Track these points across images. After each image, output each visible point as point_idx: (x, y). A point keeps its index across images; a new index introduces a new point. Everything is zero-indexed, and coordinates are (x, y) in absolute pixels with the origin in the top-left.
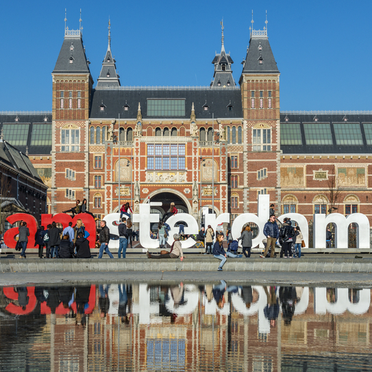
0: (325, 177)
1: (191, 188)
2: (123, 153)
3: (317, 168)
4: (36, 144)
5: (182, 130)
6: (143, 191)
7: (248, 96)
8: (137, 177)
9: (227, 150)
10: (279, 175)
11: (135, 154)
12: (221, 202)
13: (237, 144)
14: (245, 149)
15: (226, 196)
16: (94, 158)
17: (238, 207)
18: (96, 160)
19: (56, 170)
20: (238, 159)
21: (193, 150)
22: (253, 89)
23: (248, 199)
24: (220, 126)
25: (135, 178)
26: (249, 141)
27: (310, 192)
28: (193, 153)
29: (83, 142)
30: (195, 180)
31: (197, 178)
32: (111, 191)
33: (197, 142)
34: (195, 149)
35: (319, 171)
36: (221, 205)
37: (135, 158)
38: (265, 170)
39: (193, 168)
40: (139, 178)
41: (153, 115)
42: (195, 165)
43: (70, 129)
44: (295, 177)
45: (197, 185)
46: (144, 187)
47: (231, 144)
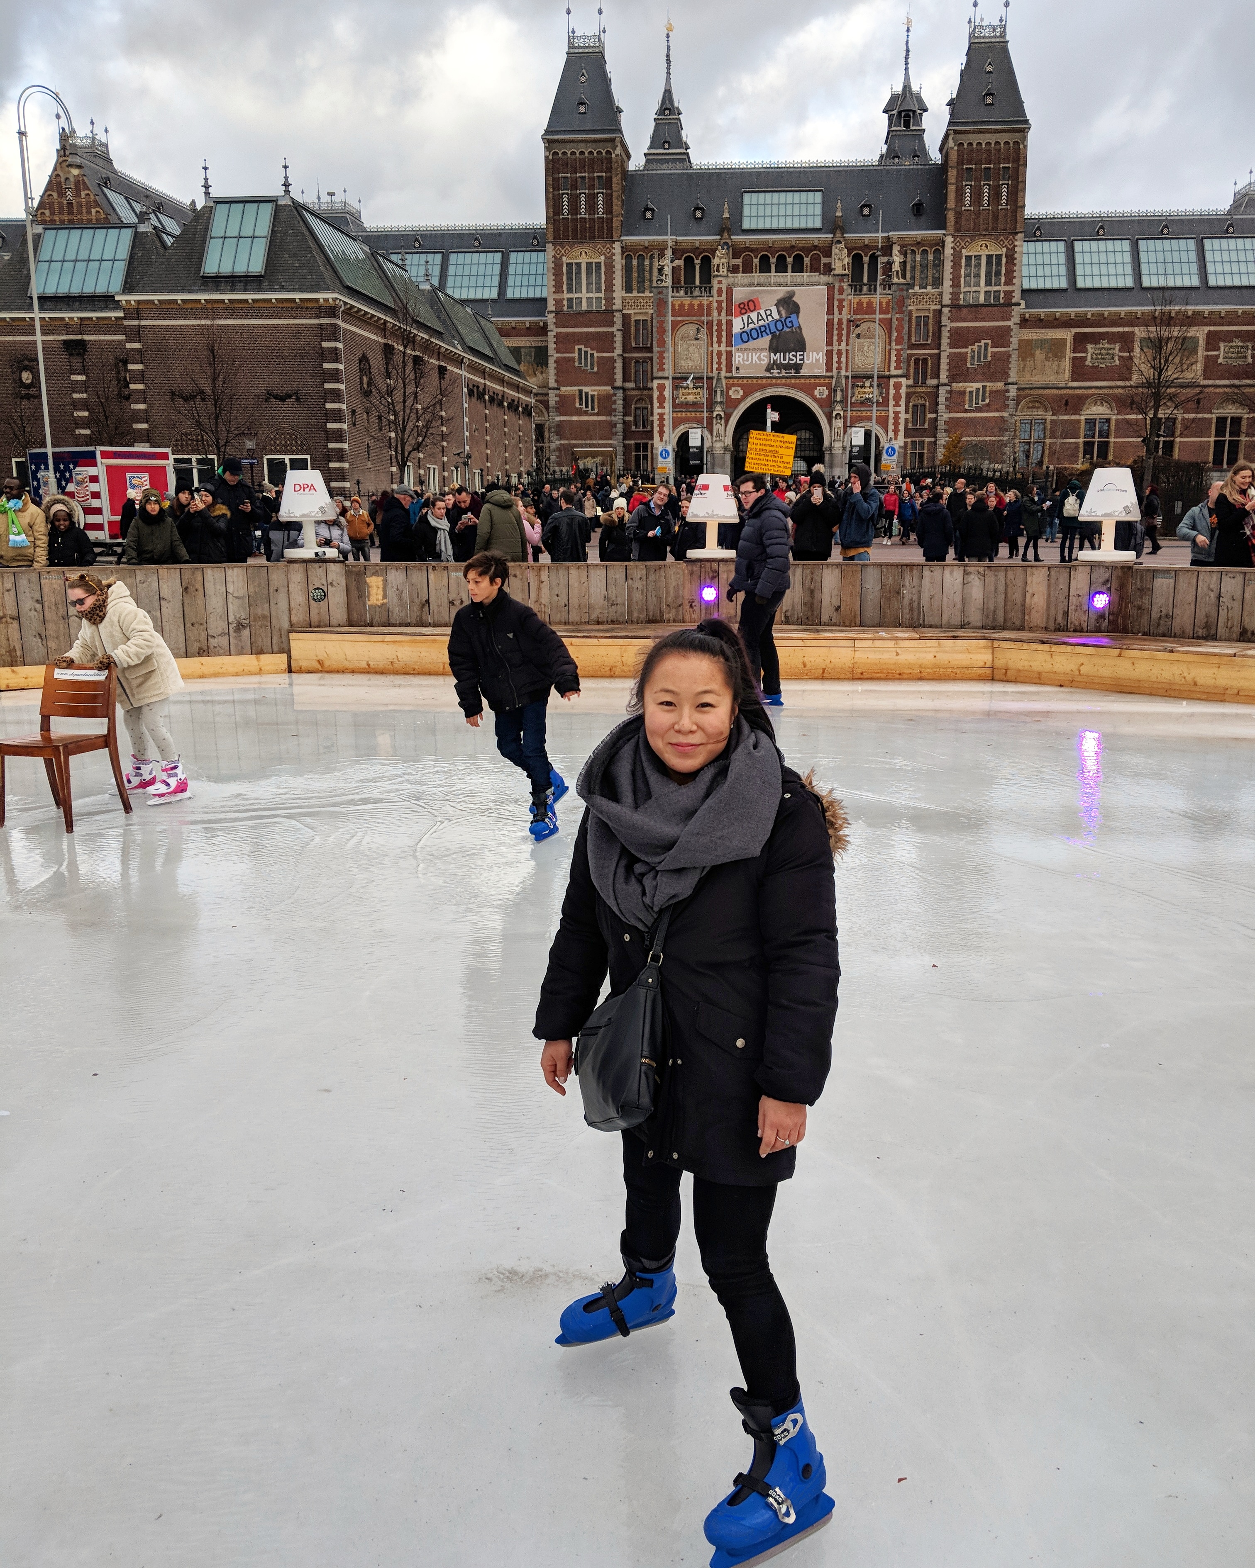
0: (1113, 358)
1: (829, 386)
2: (691, 312)
3: (1095, 338)
4: (517, 296)
5: (815, 261)
6: (731, 393)
7: (960, 178)
8: (719, 363)
9: (908, 301)
10: (1014, 356)
11: (715, 313)
12: (891, 415)
13: (929, 288)
14: (946, 300)
15: (903, 403)
16: (633, 323)
17: (926, 426)
18: (637, 330)
19: (558, 351)
20: (931, 321)
21: (836, 303)
22: (969, 163)
23: (947, 407)
24: (896, 249)
25: (715, 366)
26: (956, 284)
27: (1078, 392)
28: (836, 310)
29: (610, 288)
30: (839, 368)
31: (843, 365)
32: (667, 393)
33: (845, 285)
34: (841, 301)
35: (1101, 346)
36: (891, 421)
37: (715, 323)
38: (986, 345)
39: (835, 342)
40: (723, 366)
41: (754, 227)
42: (840, 336)
43: (584, 260)
44: (1047, 359)
45: (844, 381)
46: (734, 385)
47: (917, 288)
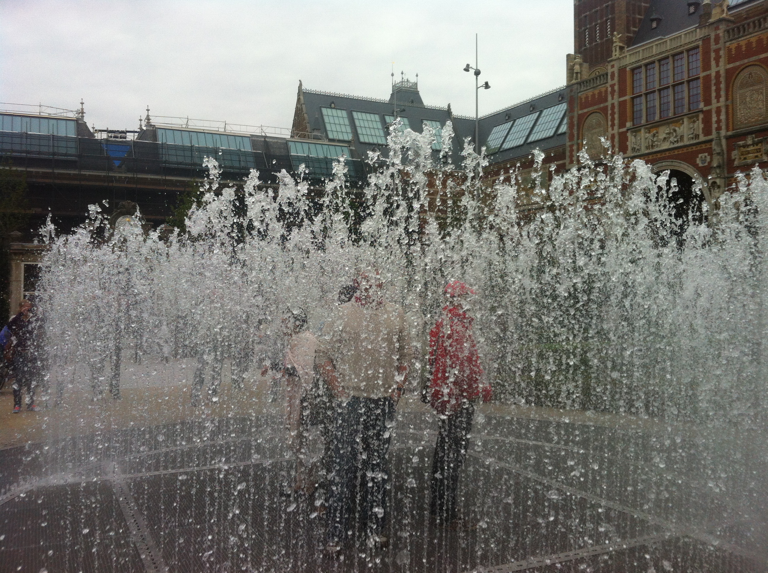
1: (710, 151)
2: (593, 101)
21: (713, 55)
28: (713, 63)
30: (719, 129)
31: (723, 125)
33: (721, 32)
34: (717, 51)
37: (609, 108)
39: (714, 101)
40: (616, 148)
42: (718, 90)
45: (724, 142)
